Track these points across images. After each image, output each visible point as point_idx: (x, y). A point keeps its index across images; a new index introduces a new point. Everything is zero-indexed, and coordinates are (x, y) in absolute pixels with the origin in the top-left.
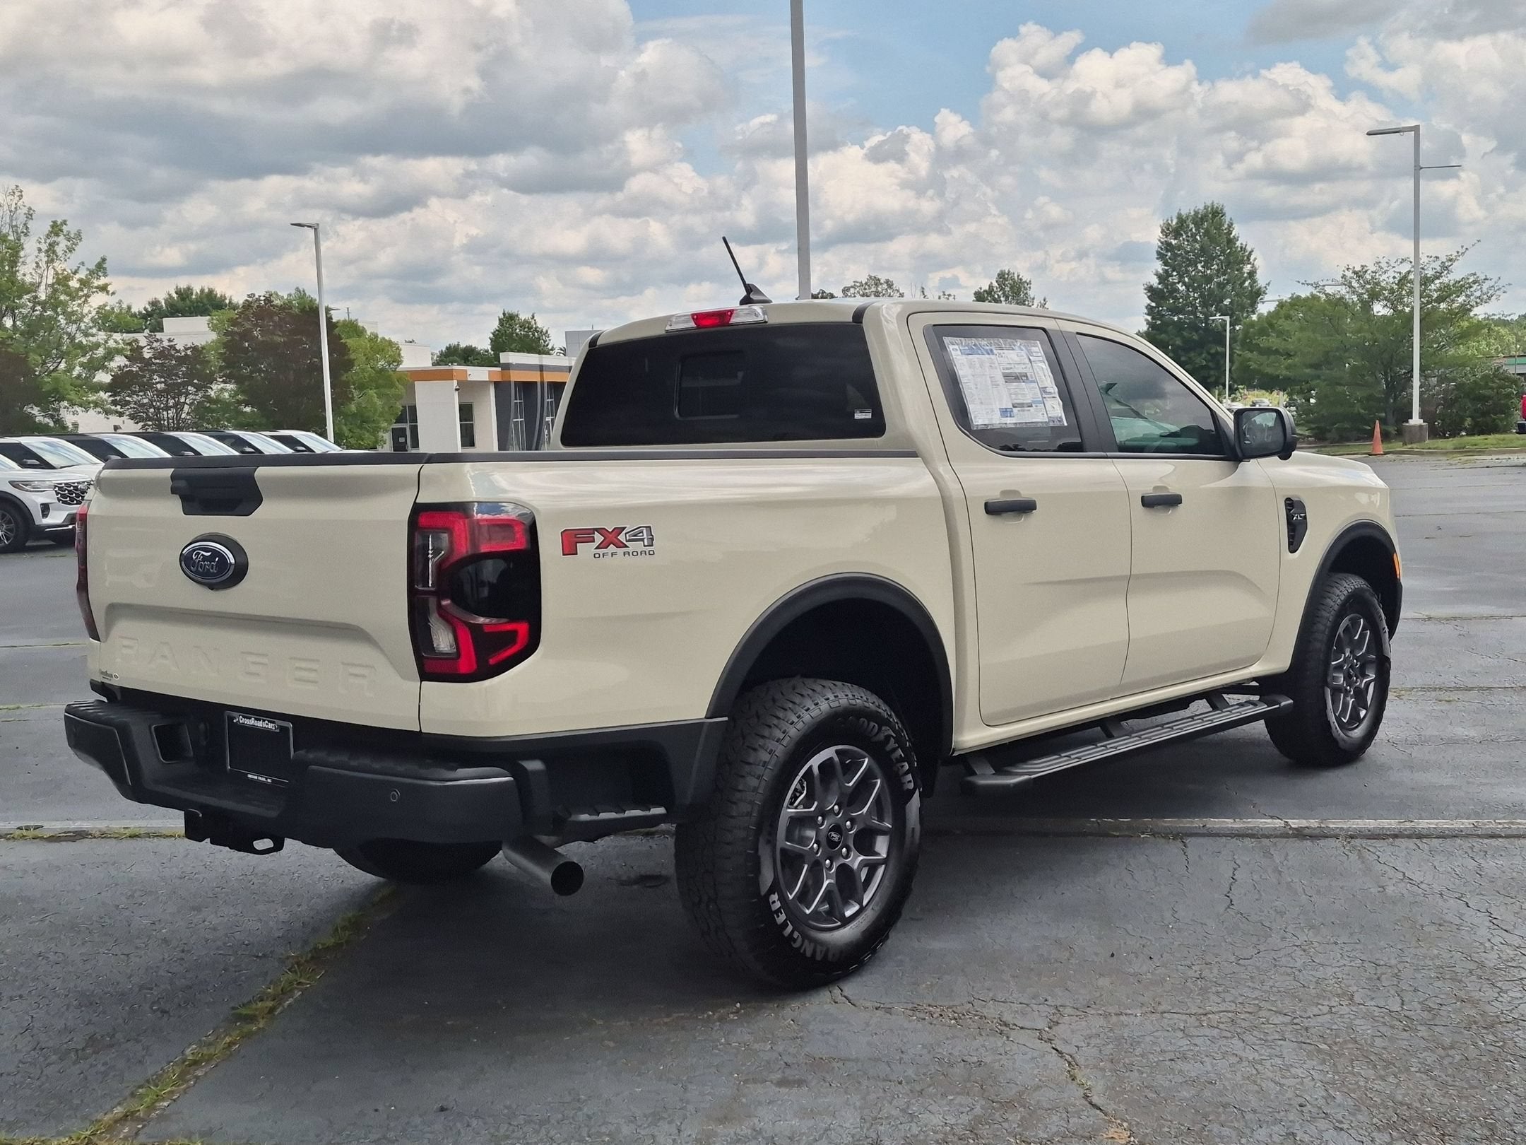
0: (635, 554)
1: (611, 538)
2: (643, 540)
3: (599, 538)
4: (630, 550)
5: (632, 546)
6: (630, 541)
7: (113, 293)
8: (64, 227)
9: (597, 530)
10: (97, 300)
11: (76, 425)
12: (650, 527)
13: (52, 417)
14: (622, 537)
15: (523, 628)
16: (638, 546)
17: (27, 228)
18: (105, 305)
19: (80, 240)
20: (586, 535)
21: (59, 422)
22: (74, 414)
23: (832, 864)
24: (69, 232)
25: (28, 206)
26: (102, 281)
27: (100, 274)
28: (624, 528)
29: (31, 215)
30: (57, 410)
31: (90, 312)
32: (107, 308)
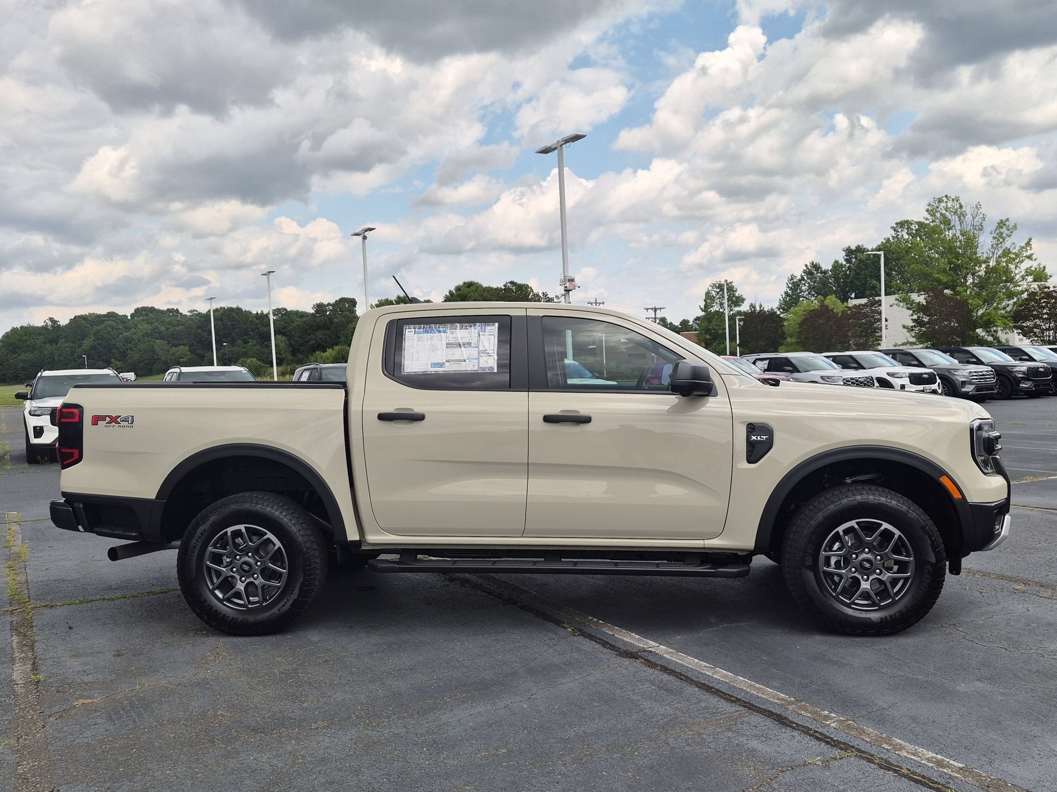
0: (124, 427)
1: (114, 420)
2: (128, 421)
3: (108, 419)
4: (121, 425)
5: (123, 424)
6: (122, 421)
7: (1035, 259)
8: (1007, 223)
9: (107, 416)
10: (1027, 264)
11: (1007, 341)
12: (133, 416)
13: (993, 335)
14: (119, 420)
15: (76, 452)
16: (126, 424)
17: (982, 226)
18: (1031, 267)
19: (1016, 229)
20: (103, 418)
21: (996, 339)
22: (1006, 334)
23: (246, 580)
24: (1009, 225)
25: (983, 213)
26: (1029, 253)
27: (1028, 248)
28: (120, 416)
29: (984, 218)
30: (996, 331)
31: (1021, 272)
32: (1032, 269)
